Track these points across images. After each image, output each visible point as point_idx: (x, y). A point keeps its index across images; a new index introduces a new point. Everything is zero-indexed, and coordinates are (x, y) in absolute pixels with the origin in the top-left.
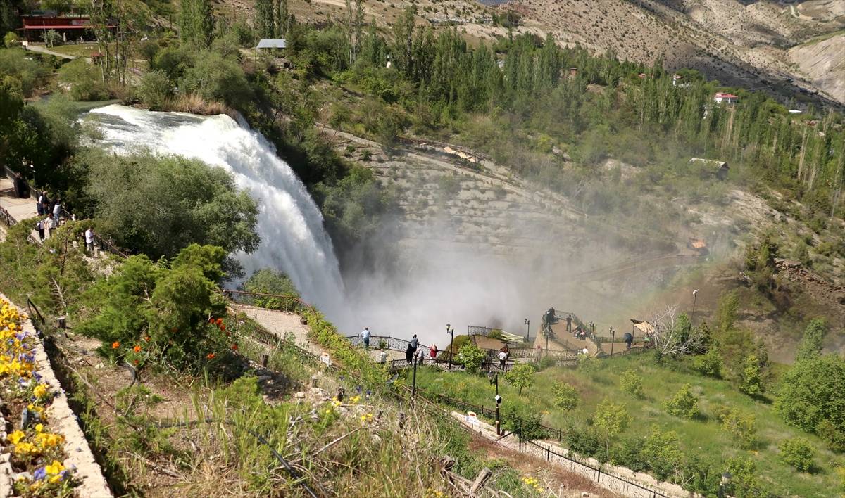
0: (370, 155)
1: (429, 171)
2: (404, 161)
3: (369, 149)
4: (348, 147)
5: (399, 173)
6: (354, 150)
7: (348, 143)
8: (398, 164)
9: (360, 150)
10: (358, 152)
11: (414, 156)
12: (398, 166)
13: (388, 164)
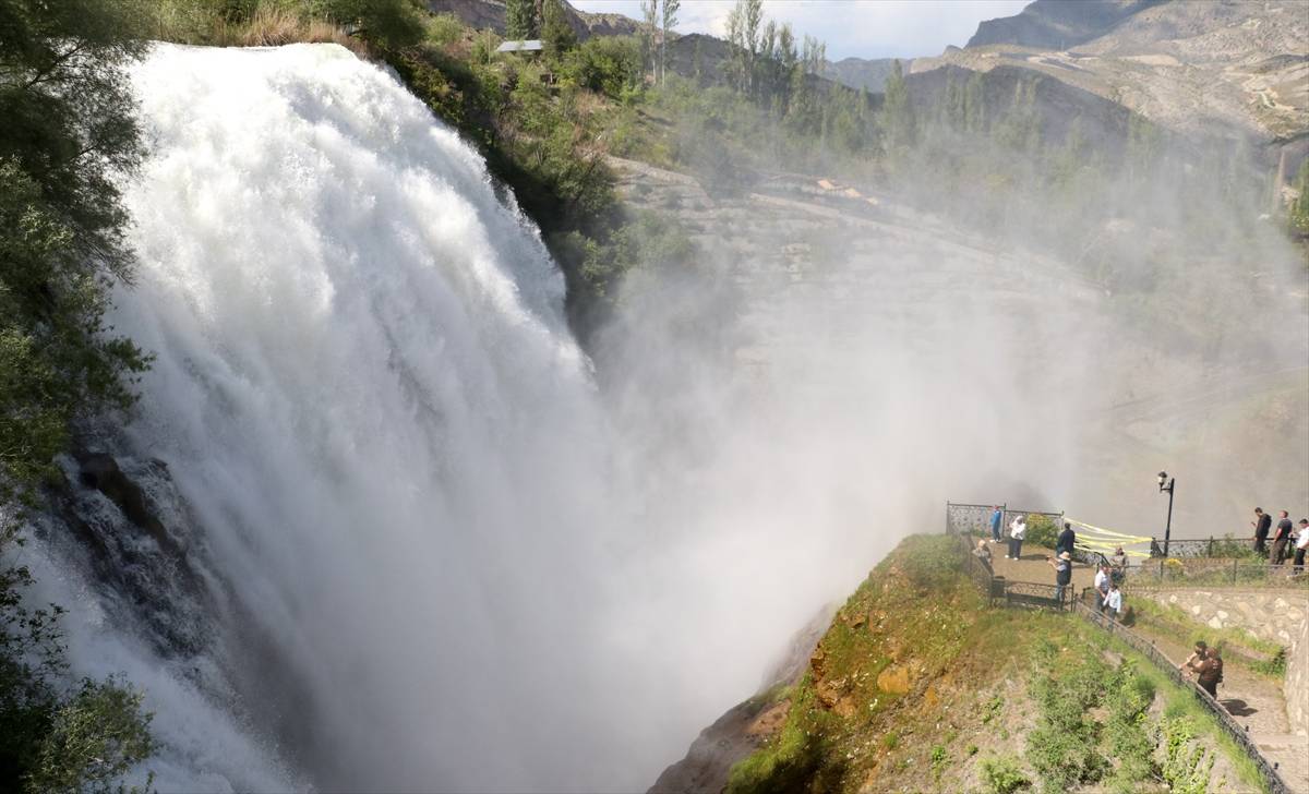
0: (680, 198)
1: (791, 221)
2: (742, 206)
3: (678, 188)
4: (639, 185)
5: (733, 227)
6: (650, 191)
7: (638, 178)
8: (732, 213)
9: (661, 190)
10: (657, 194)
11: (762, 198)
12: (731, 215)
13: (712, 213)
